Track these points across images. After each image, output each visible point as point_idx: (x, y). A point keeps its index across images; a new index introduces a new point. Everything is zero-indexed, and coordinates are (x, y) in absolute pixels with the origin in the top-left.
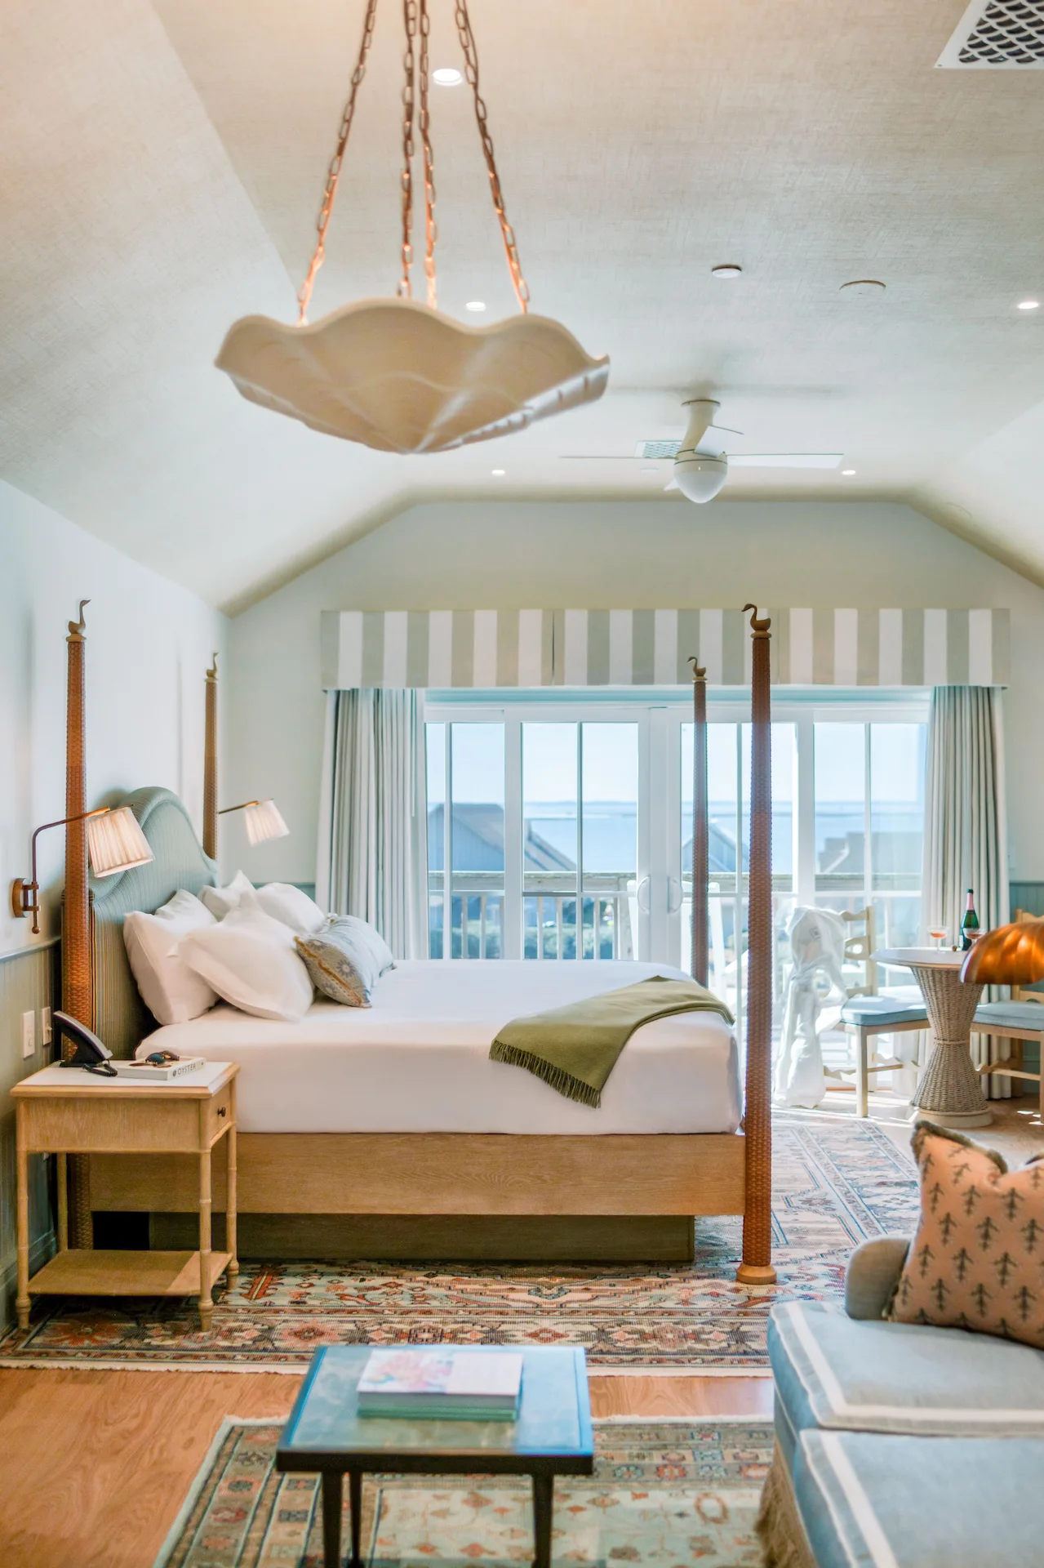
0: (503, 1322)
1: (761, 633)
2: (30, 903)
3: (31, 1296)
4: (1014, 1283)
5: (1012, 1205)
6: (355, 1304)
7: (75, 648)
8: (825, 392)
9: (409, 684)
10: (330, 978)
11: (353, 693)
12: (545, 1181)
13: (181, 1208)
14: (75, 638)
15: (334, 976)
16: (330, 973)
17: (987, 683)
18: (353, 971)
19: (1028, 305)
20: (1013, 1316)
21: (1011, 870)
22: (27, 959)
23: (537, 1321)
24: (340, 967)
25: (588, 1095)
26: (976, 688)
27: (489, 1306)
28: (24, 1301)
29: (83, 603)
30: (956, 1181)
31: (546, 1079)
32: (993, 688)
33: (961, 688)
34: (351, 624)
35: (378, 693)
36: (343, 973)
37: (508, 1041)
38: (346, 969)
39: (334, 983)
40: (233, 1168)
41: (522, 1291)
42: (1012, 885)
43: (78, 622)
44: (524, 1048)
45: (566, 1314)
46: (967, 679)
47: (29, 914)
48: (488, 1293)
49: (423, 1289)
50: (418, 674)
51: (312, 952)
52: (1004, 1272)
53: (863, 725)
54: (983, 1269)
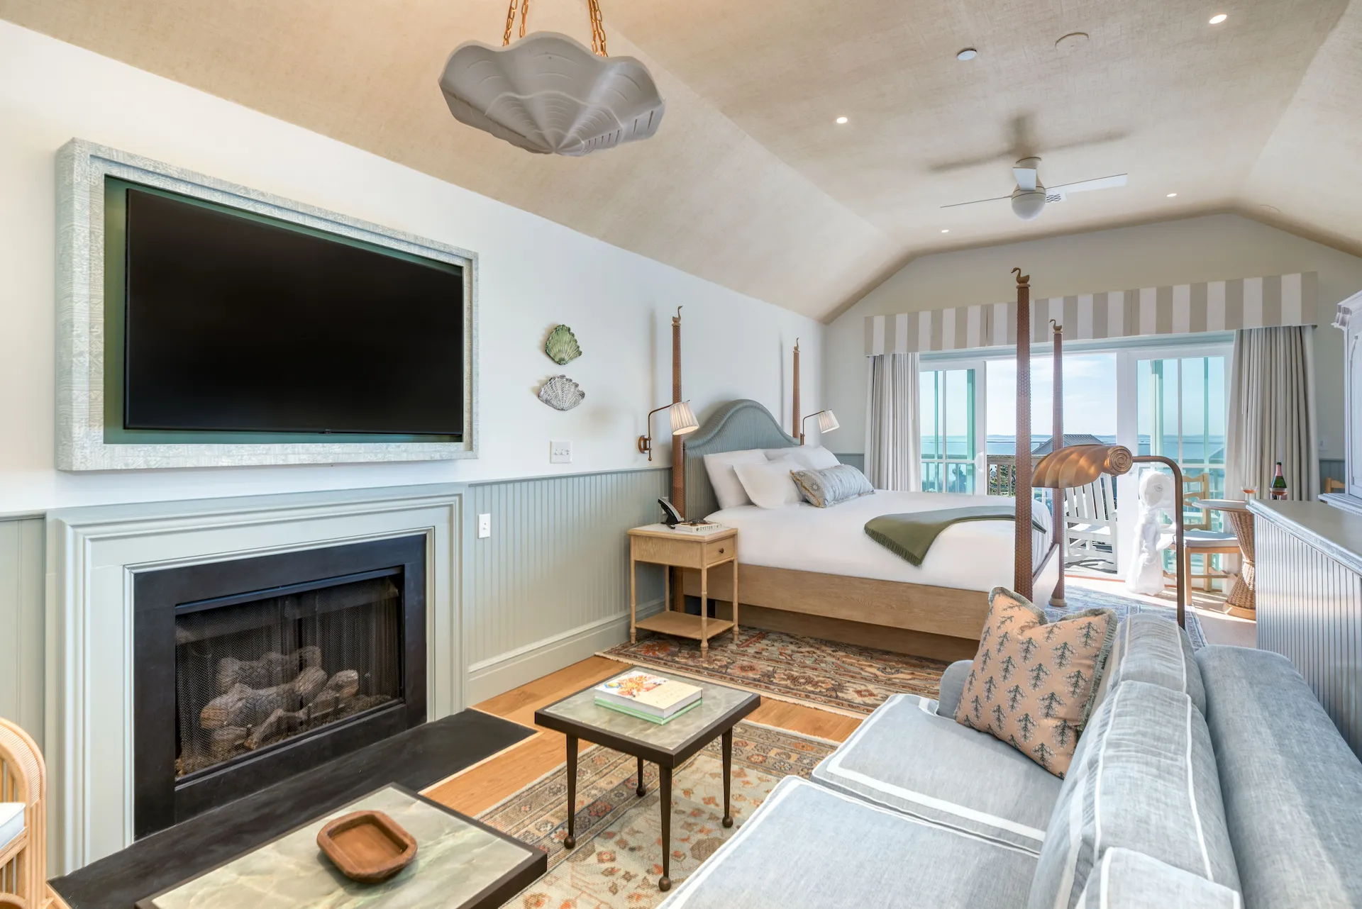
0: (849, 682)
1: (1022, 285)
2: (648, 447)
3: (636, 628)
4: (1020, 710)
5: (1027, 650)
6: (784, 658)
7: (676, 329)
8: (1111, 137)
9: (909, 351)
10: (807, 491)
11: (882, 357)
12: (892, 608)
13: (726, 599)
14: (676, 324)
15: (808, 491)
16: (806, 489)
17: (1297, 322)
18: (819, 488)
19: (1218, 19)
20: (1019, 735)
21: (1320, 451)
22: (648, 473)
23: (867, 684)
24: (812, 487)
25: (916, 560)
26: (1290, 327)
27: (850, 672)
28: (633, 630)
29: (679, 308)
30: (999, 627)
31: (892, 549)
32: (1304, 327)
33: (1276, 328)
34: (879, 323)
35: (894, 356)
36: (814, 490)
37: (872, 527)
38: (815, 487)
39: (809, 494)
40: (736, 581)
41: (875, 667)
42: (1321, 461)
43: (677, 317)
44: (880, 532)
45: (889, 685)
46: (1280, 323)
47: (647, 452)
48: (856, 665)
49: (824, 657)
50: (913, 345)
51: (798, 478)
52: (1014, 699)
53: (1203, 359)
54: (1001, 695)
